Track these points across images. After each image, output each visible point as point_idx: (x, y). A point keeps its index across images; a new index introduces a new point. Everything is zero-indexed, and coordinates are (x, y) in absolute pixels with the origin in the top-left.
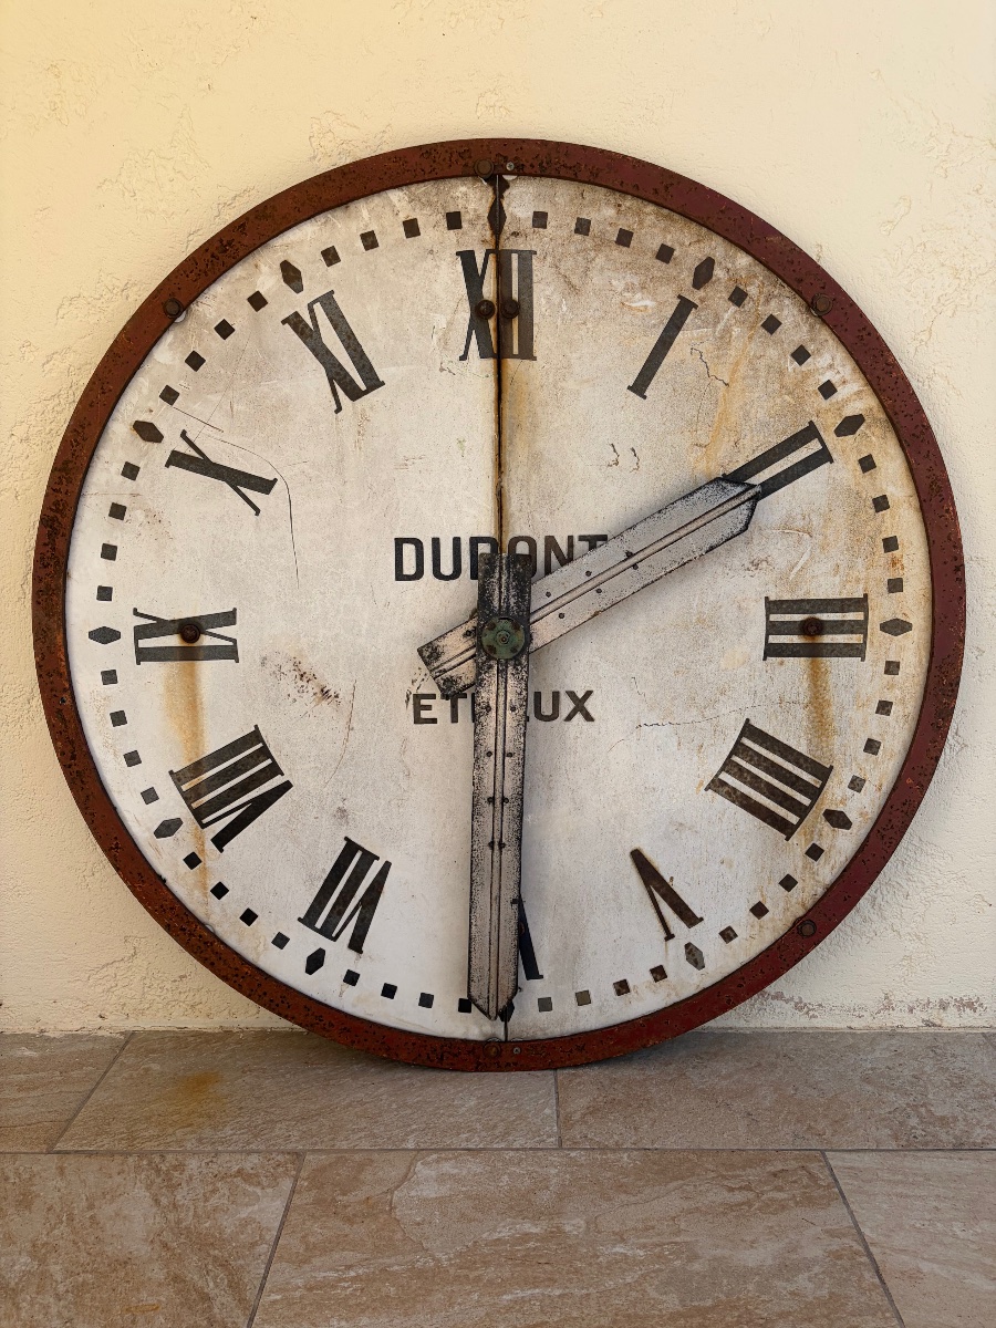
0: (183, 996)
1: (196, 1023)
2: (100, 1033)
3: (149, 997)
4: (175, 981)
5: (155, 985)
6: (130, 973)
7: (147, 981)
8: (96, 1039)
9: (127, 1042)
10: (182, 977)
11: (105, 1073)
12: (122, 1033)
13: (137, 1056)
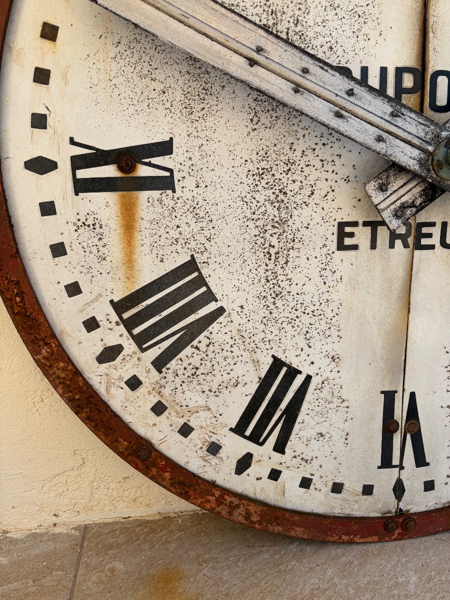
0: (126, 493)
1: (138, 512)
2: (57, 530)
3: (97, 496)
4: (119, 482)
5: (102, 486)
6: (79, 479)
7: (95, 484)
8: (55, 537)
9: (84, 538)
10: (125, 478)
11: (75, 577)
12: (75, 529)
13: (98, 555)
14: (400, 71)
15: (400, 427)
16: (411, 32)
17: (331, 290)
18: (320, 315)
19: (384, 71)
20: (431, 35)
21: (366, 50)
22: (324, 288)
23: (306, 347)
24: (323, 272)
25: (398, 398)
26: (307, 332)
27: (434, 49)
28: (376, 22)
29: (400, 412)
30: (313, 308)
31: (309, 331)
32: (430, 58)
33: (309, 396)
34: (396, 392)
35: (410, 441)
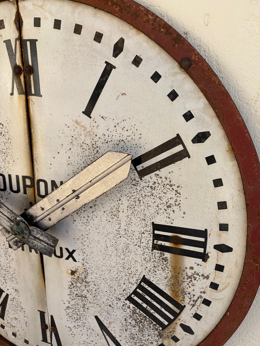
14: (24, 178)
15: (49, 328)
16: (26, 161)
17: (10, 262)
18: (8, 271)
19: (17, 177)
20: (35, 163)
21: (9, 168)
22: (7, 262)
23: (5, 283)
24: (6, 255)
25: (46, 315)
26: (4, 277)
27: (37, 169)
28: (11, 156)
29: (48, 321)
30: (5, 268)
31: (5, 277)
32: (36, 173)
33: (9, 302)
34: (45, 313)
35: (54, 335)
